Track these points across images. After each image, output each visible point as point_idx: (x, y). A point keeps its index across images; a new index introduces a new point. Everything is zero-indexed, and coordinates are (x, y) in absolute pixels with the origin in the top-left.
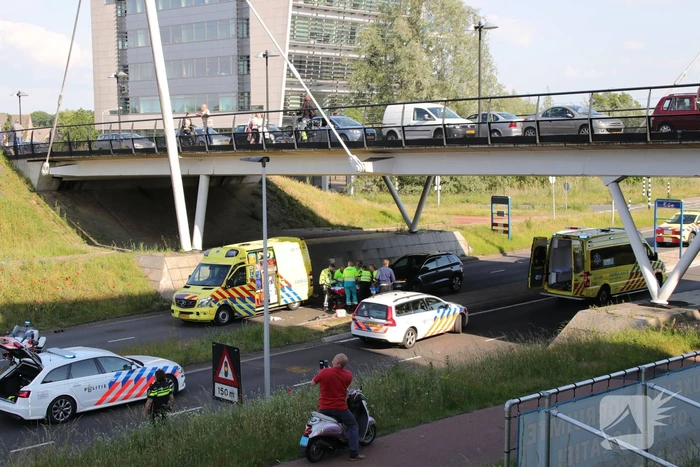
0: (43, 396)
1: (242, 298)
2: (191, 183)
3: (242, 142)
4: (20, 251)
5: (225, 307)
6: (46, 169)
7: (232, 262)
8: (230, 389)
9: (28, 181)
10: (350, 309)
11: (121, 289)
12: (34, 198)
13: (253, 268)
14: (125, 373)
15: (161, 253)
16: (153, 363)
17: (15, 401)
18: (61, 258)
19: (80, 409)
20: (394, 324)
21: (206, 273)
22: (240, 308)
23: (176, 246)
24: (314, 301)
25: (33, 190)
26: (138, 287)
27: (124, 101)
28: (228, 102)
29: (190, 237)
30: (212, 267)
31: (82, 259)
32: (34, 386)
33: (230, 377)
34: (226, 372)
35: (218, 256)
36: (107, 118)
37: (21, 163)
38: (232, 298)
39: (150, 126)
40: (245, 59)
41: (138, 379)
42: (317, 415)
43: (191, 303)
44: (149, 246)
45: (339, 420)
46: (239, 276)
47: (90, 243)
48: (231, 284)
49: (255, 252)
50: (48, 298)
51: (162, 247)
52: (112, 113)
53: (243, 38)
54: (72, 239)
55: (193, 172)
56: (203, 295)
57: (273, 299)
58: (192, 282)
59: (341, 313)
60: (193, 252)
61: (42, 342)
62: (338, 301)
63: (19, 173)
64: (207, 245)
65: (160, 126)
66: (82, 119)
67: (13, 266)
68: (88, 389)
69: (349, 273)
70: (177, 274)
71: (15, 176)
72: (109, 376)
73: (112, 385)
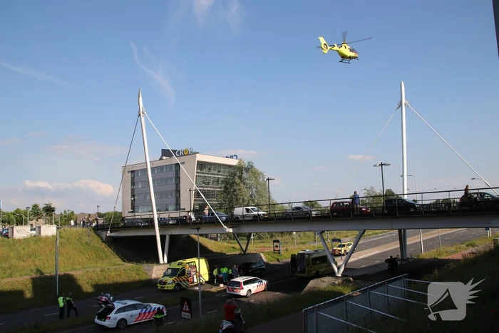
0: (115, 319)
1: (184, 281)
2: (163, 238)
3: (182, 222)
4: (99, 265)
5: (178, 284)
6: (109, 233)
7: (180, 267)
8: (187, 314)
9: (101, 239)
10: (225, 284)
11: (137, 278)
12: (104, 245)
13: (188, 269)
14: (144, 310)
15: (152, 265)
16: (155, 306)
17: (105, 321)
18: (115, 267)
19: (128, 324)
20: (243, 289)
21: (170, 271)
22: (184, 284)
23: (158, 262)
24: (211, 282)
25: (103, 242)
26: (143, 277)
27: (133, 207)
28: (172, 208)
29: (163, 259)
30: (173, 269)
31: (122, 267)
32: (112, 315)
33: (188, 309)
34: (186, 307)
35: (175, 265)
36: (127, 215)
37: (99, 232)
38: (181, 281)
39: (148, 217)
40: (178, 191)
41: (149, 312)
42: (225, 321)
43: (165, 283)
44: (147, 262)
45: (233, 323)
46: (183, 272)
47: (125, 261)
48: (180, 275)
49: (189, 263)
50: (111, 282)
51: (152, 262)
52: (129, 212)
53: (178, 184)
54: (118, 260)
55: (164, 234)
56: (170, 280)
57: (195, 281)
58: (165, 275)
59: (222, 285)
60: (164, 264)
61: (112, 298)
62: (220, 281)
63: (98, 235)
64: (169, 261)
65: (152, 216)
66: (118, 216)
67: (98, 270)
68: (131, 316)
69: (224, 270)
70: (158, 272)
71: (96, 236)
72: (139, 311)
73: (140, 314)
